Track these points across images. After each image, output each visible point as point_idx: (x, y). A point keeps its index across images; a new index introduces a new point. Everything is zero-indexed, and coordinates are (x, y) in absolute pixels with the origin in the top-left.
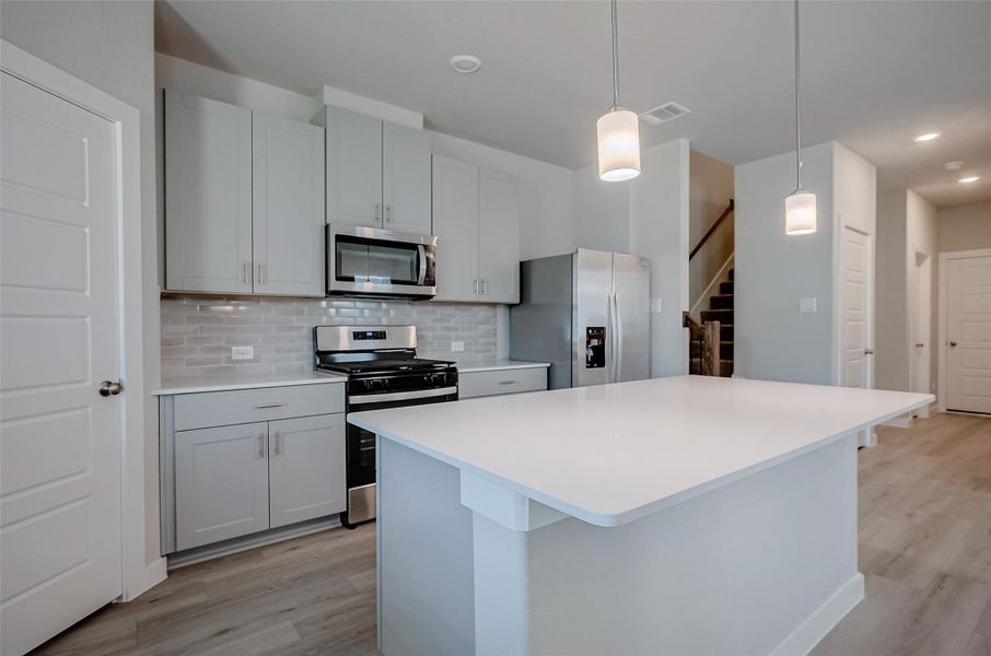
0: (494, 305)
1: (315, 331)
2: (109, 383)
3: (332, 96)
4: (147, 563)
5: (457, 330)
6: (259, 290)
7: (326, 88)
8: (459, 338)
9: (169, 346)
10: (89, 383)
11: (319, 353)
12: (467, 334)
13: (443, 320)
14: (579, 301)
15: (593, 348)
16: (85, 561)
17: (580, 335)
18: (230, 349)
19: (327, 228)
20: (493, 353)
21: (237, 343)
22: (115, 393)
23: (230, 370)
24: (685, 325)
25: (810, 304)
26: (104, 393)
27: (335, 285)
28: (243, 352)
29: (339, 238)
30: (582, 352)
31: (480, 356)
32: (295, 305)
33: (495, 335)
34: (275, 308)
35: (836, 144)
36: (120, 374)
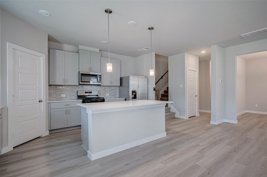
0: (116, 86)
1: (77, 92)
2: (40, 100)
3: (80, 47)
4: (46, 131)
5: (108, 91)
6: (66, 84)
7: (79, 46)
8: (108, 93)
9: (50, 94)
10: (37, 100)
11: (78, 96)
12: (110, 92)
13: (104, 89)
14: (130, 85)
15: (134, 95)
16: (36, 129)
17: (131, 93)
18: (61, 95)
19: (79, 72)
20: (115, 96)
21: (62, 94)
22: (41, 102)
23: (61, 99)
24: (154, 90)
25: (181, 86)
26: (40, 102)
27: (81, 83)
28: (63, 96)
29: (81, 74)
30: (131, 96)
31: (113, 97)
32: (74, 87)
33: (116, 93)
34: (69, 87)
35: (185, 53)
36: (42, 99)
